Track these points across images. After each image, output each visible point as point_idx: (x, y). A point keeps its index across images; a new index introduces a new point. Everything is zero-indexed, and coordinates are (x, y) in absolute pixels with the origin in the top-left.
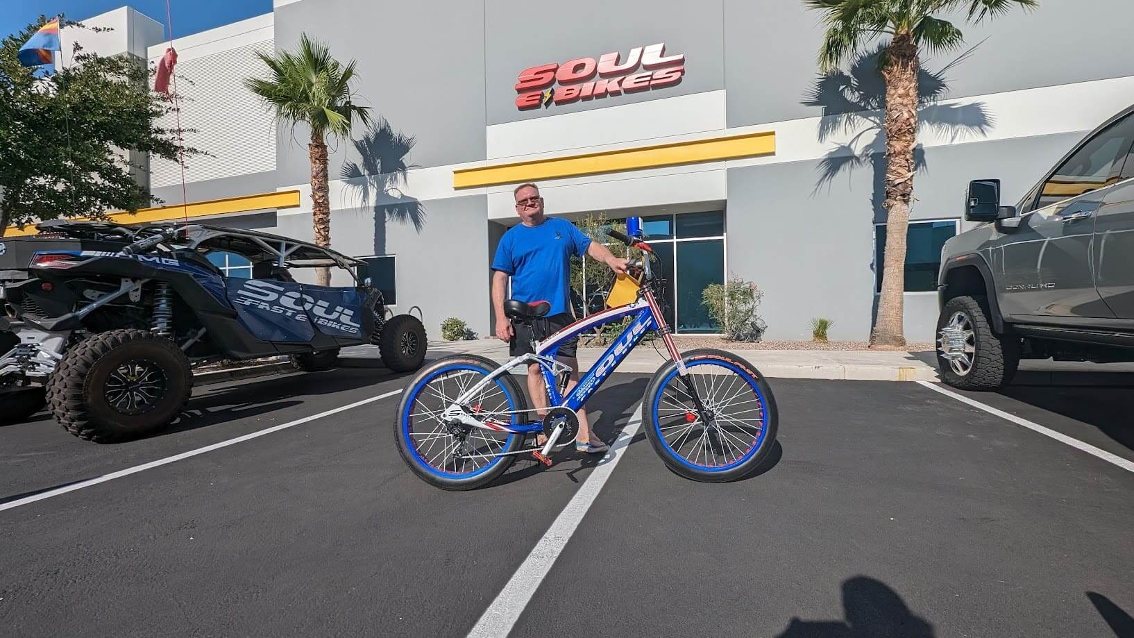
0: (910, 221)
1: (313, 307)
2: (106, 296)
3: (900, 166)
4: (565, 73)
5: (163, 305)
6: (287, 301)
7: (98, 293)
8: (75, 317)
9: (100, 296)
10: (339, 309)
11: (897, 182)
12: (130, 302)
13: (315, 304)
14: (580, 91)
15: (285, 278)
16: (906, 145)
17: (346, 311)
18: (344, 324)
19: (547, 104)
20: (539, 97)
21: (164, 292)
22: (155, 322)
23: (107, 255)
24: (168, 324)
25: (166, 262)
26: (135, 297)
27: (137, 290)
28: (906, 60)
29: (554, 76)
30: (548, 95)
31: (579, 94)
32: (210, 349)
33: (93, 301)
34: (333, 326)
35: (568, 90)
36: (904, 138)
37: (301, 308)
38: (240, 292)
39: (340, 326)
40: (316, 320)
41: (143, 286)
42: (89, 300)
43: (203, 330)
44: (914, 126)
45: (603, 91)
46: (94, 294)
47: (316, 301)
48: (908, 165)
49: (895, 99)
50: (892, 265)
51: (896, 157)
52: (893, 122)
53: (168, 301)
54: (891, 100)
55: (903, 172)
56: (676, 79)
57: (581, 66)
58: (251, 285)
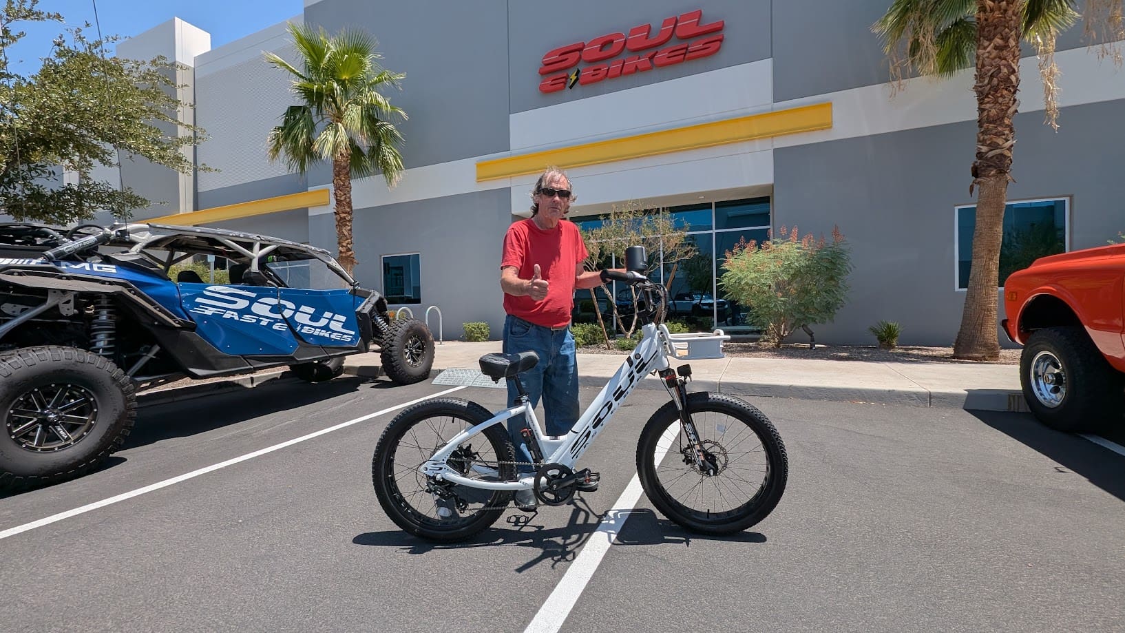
0: (1007, 201)
1: (294, 314)
2: (32, 310)
3: (995, 134)
4: (592, 51)
5: (104, 316)
6: (262, 309)
7: (20, 307)
9: (23, 309)
10: (328, 315)
11: (990, 154)
12: (62, 317)
13: (296, 311)
14: (608, 70)
16: (1004, 107)
17: (337, 317)
18: (336, 332)
19: (571, 87)
20: (564, 80)
22: (94, 340)
23: (19, 263)
24: (110, 343)
25: (99, 268)
26: (68, 310)
27: (68, 302)
28: (1004, 3)
29: (580, 57)
30: (574, 77)
31: (607, 73)
32: (169, 367)
33: (15, 317)
34: (322, 334)
35: (594, 70)
36: (1000, 100)
37: (279, 316)
38: (199, 300)
39: (330, 334)
40: (298, 328)
41: (75, 296)
43: (156, 349)
44: (1015, 83)
45: (634, 68)
46: (14, 309)
47: (299, 307)
48: (1006, 132)
49: (988, 52)
50: (982, 257)
51: (990, 123)
52: (987, 81)
53: (108, 313)
54: (983, 55)
55: (1000, 141)
56: (714, 49)
57: (607, 43)
58: (213, 292)
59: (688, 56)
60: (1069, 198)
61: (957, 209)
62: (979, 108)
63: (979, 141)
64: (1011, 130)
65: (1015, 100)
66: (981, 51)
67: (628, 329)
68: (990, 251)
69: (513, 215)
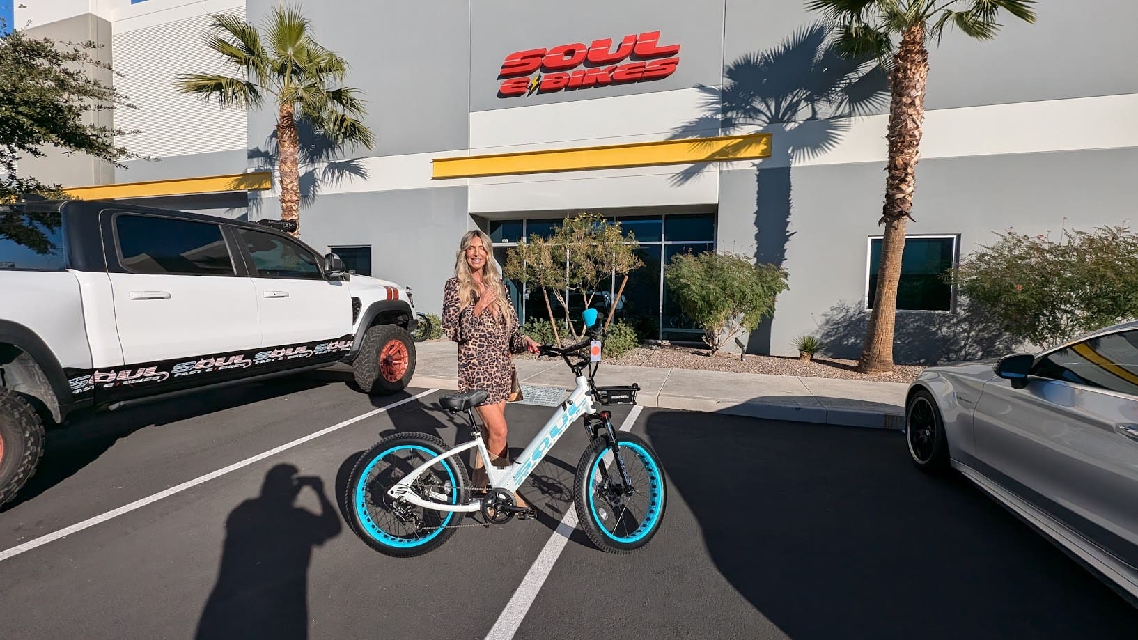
3: (900, 180)
4: (554, 58)
11: (896, 197)
14: (569, 79)
16: (908, 158)
19: (531, 93)
20: (525, 84)
28: (914, 66)
29: (543, 64)
30: (535, 83)
31: (568, 83)
35: (556, 78)
36: (906, 151)
44: (918, 138)
45: (594, 81)
48: (908, 179)
49: (899, 107)
50: (885, 286)
51: (896, 170)
52: (896, 133)
54: (895, 108)
55: (903, 186)
56: (670, 71)
57: (571, 52)
59: (645, 74)
60: (955, 237)
61: (870, 239)
62: (889, 156)
63: (888, 184)
64: (913, 178)
65: (917, 152)
66: (894, 106)
67: (579, 334)
68: (890, 281)
69: (470, 214)
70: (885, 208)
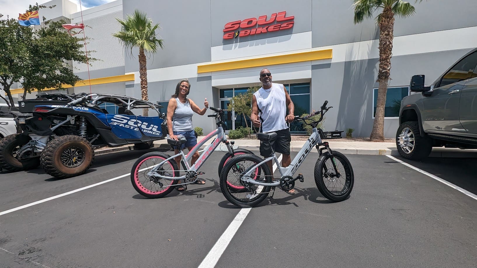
0: (388, 87)
1: (141, 125)
2: (62, 122)
3: (385, 65)
4: (244, 25)
5: (83, 125)
6: (131, 123)
7: (59, 121)
8: (51, 130)
9: (60, 122)
10: (152, 125)
11: (383, 71)
12: (71, 124)
13: (142, 124)
14: (250, 32)
15: (130, 114)
16: (388, 56)
17: (155, 126)
18: (154, 132)
19: (236, 38)
20: (233, 35)
21: (83, 120)
22: (81, 132)
23: (61, 107)
24: (85, 133)
25: (84, 109)
26: (72, 122)
27: (73, 120)
28: (389, 19)
29: (239, 26)
30: (237, 34)
31: (250, 34)
32: (101, 142)
33: (57, 124)
34: (150, 132)
35: (245, 32)
36: (386, 53)
37: (137, 126)
38: (112, 120)
39: (152, 133)
40: (143, 130)
41: (75, 118)
42: (55, 123)
43: (98, 135)
44: (391, 47)
45: (260, 32)
46: (57, 122)
47: (143, 123)
48: (388, 64)
49: (383, 36)
50: (380, 107)
51: (383, 61)
52: (382, 46)
53: (85, 124)
54: (382, 36)
55: (386, 67)
57: (250, 22)
58: (116, 117)
59: (280, 29)
60: (409, 87)
61: (374, 89)
62: (380, 55)
63: (380, 67)
64: (390, 64)
65: (391, 53)
68: (382, 105)
69: (212, 87)
70: (379, 76)
